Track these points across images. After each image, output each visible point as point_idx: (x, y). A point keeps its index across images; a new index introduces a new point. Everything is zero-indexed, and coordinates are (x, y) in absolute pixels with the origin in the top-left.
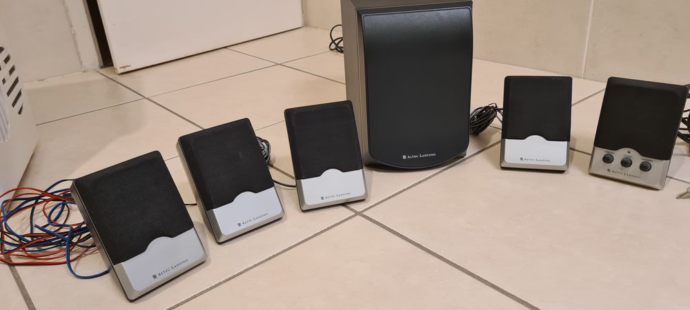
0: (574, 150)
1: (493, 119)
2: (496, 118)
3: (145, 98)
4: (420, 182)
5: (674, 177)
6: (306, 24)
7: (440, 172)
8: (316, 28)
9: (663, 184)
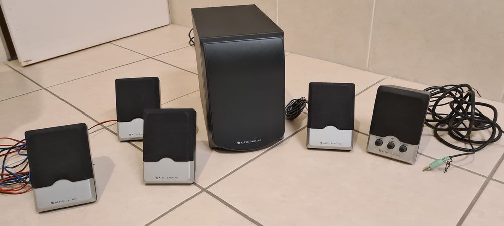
0: (358, 131)
1: (303, 109)
2: (305, 108)
3: (44, 89)
4: (250, 161)
5: (423, 153)
6: (172, 22)
7: (265, 152)
8: (180, 25)
9: (414, 160)
